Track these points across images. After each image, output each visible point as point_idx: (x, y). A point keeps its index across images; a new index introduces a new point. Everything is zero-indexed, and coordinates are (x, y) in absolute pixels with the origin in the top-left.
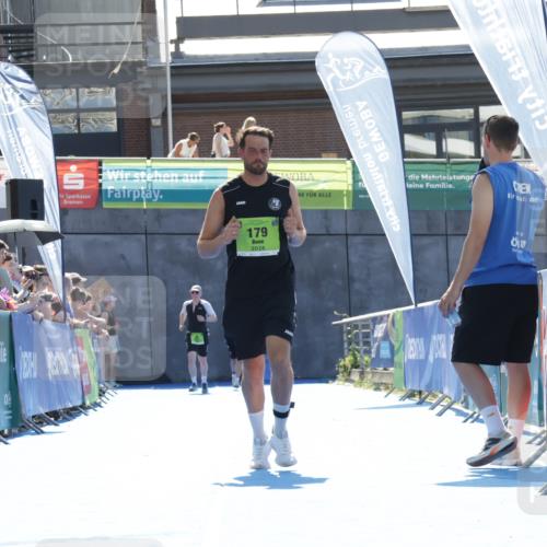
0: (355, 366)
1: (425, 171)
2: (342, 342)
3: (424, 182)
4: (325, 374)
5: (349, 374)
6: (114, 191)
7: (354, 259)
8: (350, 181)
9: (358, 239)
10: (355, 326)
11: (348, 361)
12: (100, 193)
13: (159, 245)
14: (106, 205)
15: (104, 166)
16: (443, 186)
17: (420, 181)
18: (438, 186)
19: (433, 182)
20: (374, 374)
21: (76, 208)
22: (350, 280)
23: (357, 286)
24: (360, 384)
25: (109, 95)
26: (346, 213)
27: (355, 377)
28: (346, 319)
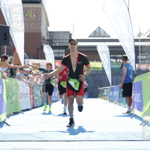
0: (101, 96)
1: (114, 65)
2: (99, 92)
3: (114, 66)
4: (96, 97)
5: (100, 97)
7: (102, 79)
8: (102, 66)
9: (103, 75)
10: (102, 89)
11: (100, 95)
16: (117, 67)
17: (113, 66)
18: (116, 67)
19: (115, 67)
20: (104, 97)
22: (101, 82)
23: (102, 83)
24: (102, 99)
25: (64, 51)
26: (101, 71)
27: (101, 98)
28: (100, 88)
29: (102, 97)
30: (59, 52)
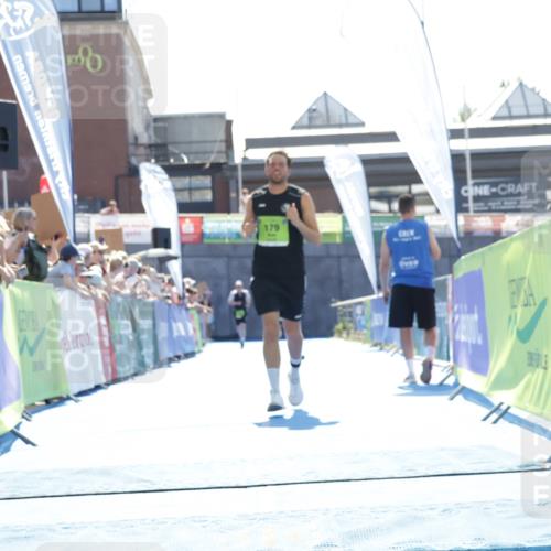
0: (344, 328)
2: (336, 316)
4: (327, 333)
5: (341, 333)
6: (210, 234)
7: (344, 269)
8: (341, 227)
9: (346, 259)
10: (344, 307)
11: (340, 326)
12: (202, 235)
13: (235, 263)
14: (206, 241)
15: (205, 220)
17: (379, 226)
20: (355, 333)
21: (189, 243)
22: (341, 282)
23: (345, 285)
24: (347, 339)
25: (207, 181)
26: (338, 245)
27: (344, 335)
28: (340, 303)
29: (348, 334)
30: (193, 186)
